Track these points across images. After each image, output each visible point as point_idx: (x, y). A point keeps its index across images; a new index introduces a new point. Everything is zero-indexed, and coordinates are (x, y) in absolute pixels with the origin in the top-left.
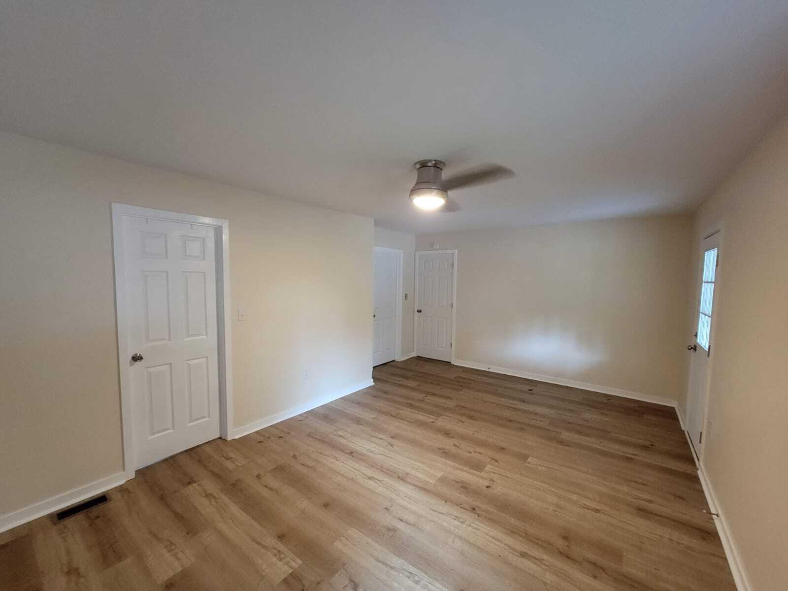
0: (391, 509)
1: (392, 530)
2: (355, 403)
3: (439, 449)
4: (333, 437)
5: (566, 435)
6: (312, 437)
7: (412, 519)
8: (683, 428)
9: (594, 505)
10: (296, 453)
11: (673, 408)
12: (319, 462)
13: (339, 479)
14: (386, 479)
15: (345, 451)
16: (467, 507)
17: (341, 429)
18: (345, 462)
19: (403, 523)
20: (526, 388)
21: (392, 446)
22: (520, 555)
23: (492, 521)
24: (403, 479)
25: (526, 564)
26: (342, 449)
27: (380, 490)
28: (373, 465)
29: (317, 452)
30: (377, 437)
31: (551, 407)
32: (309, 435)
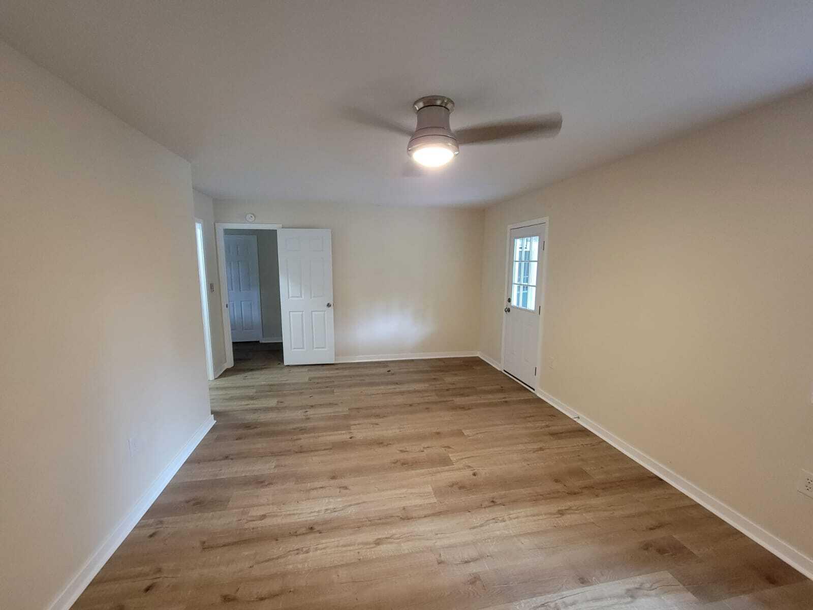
0: (443, 558)
1: (475, 580)
2: (220, 460)
3: (394, 463)
4: (252, 525)
5: (459, 401)
6: (218, 547)
7: (471, 553)
8: (499, 369)
9: (536, 446)
10: (226, 592)
11: (478, 357)
12: (284, 575)
13: (343, 573)
14: (394, 531)
15: (298, 533)
16: (486, 503)
17: (253, 506)
18: (320, 546)
19: (472, 563)
20: (383, 370)
21: (346, 488)
22: (560, 515)
23: (515, 502)
24: (406, 517)
25: (569, 519)
26: (293, 533)
27: (406, 547)
28: (359, 525)
29: (258, 563)
30: (316, 489)
31: (420, 381)
32: (206, 547)
